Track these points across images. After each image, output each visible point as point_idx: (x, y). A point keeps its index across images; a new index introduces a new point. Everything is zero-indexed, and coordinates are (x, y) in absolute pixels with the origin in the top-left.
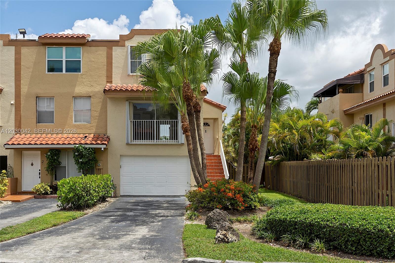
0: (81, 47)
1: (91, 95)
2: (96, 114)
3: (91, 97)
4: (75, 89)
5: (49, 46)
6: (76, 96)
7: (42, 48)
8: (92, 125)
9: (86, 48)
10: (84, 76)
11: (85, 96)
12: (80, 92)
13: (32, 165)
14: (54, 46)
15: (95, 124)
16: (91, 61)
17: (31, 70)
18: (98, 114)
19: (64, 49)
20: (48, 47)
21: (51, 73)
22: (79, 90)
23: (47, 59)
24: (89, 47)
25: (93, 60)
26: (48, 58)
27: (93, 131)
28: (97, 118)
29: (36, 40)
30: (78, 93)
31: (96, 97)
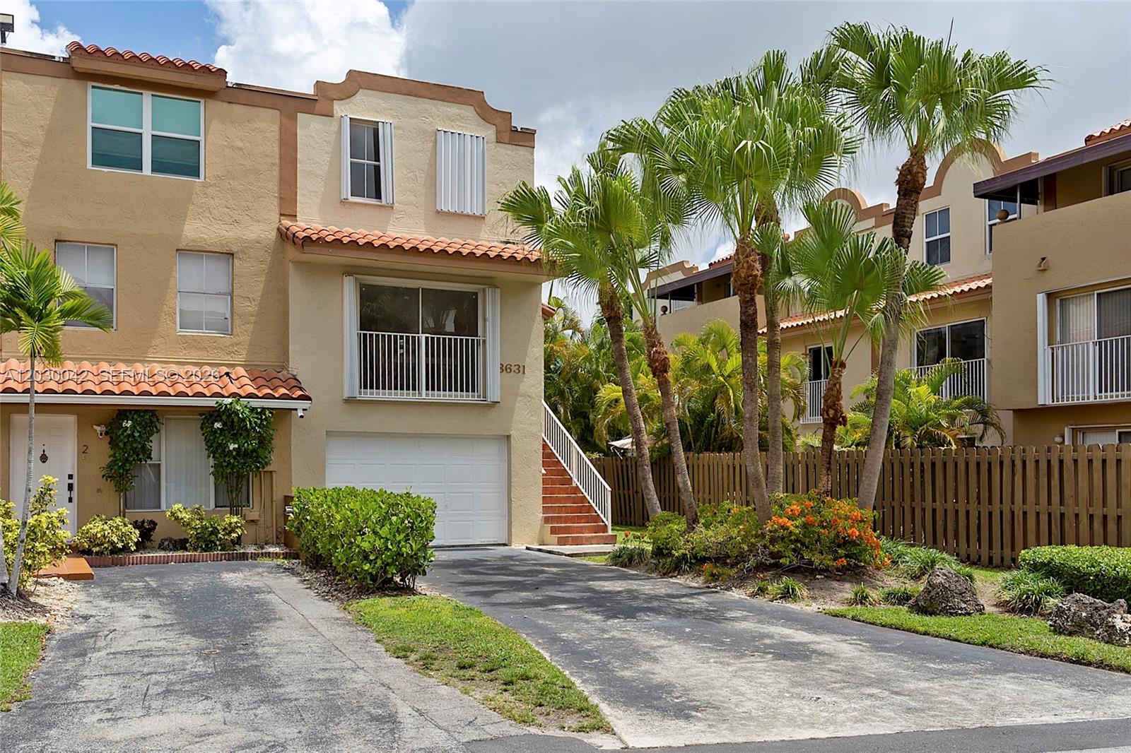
0: (202, 101)
1: (234, 249)
2: (249, 306)
3: (233, 254)
4: (185, 228)
5: (99, 82)
6: (188, 248)
7: (74, 85)
8: (235, 340)
9: (216, 106)
10: (211, 191)
11: (216, 252)
12: (200, 238)
13: (44, 458)
14: (117, 87)
15: (246, 338)
16: (233, 148)
17: (36, 152)
18: (257, 308)
19: (147, 97)
20: (93, 87)
21: (106, 170)
22: (196, 230)
23: (90, 124)
24: (225, 105)
25: (240, 144)
26: (92, 122)
27: (242, 357)
28: (253, 319)
29: (54, 57)
30: (193, 241)
31: (248, 257)
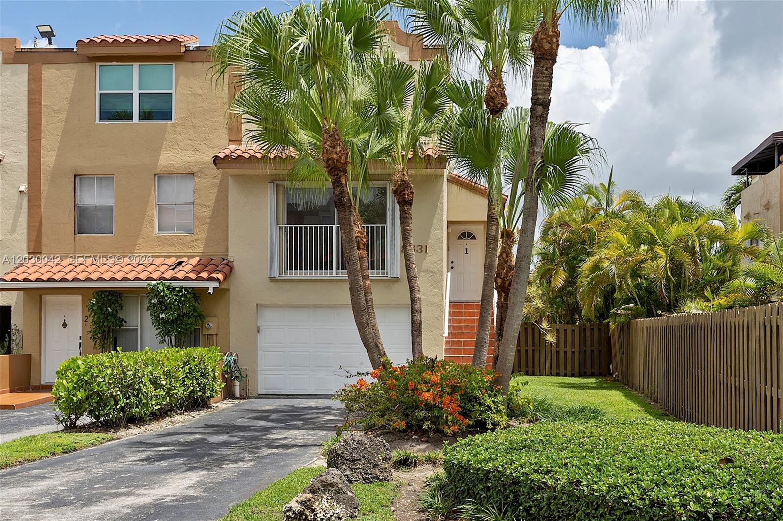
0: (174, 64)
1: (195, 170)
2: (205, 211)
3: (194, 174)
4: (160, 158)
5: (102, 62)
6: (161, 172)
7: (87, 67)
8: (195, 237)
9: (184, 66)
10: (178, 129)
11: (182, 173)
12: (170, 164)
13: (65, 325)
14: (114, 63)
15: (202, 236)
16: (195, 95)
17: (63, 116)
18: (211, 213)
19: (136, 66)
20: (101, 66)
21: (107, 123)
22: (168, 159)
23: (98, 92)
24: (190, 64)
25: (200, 92)
26: (100, 90)
27: (200, 249)
28: (208, 221)
30: (165, 167)
31: (205, 175)
